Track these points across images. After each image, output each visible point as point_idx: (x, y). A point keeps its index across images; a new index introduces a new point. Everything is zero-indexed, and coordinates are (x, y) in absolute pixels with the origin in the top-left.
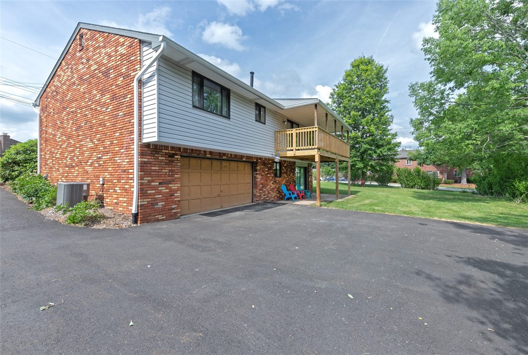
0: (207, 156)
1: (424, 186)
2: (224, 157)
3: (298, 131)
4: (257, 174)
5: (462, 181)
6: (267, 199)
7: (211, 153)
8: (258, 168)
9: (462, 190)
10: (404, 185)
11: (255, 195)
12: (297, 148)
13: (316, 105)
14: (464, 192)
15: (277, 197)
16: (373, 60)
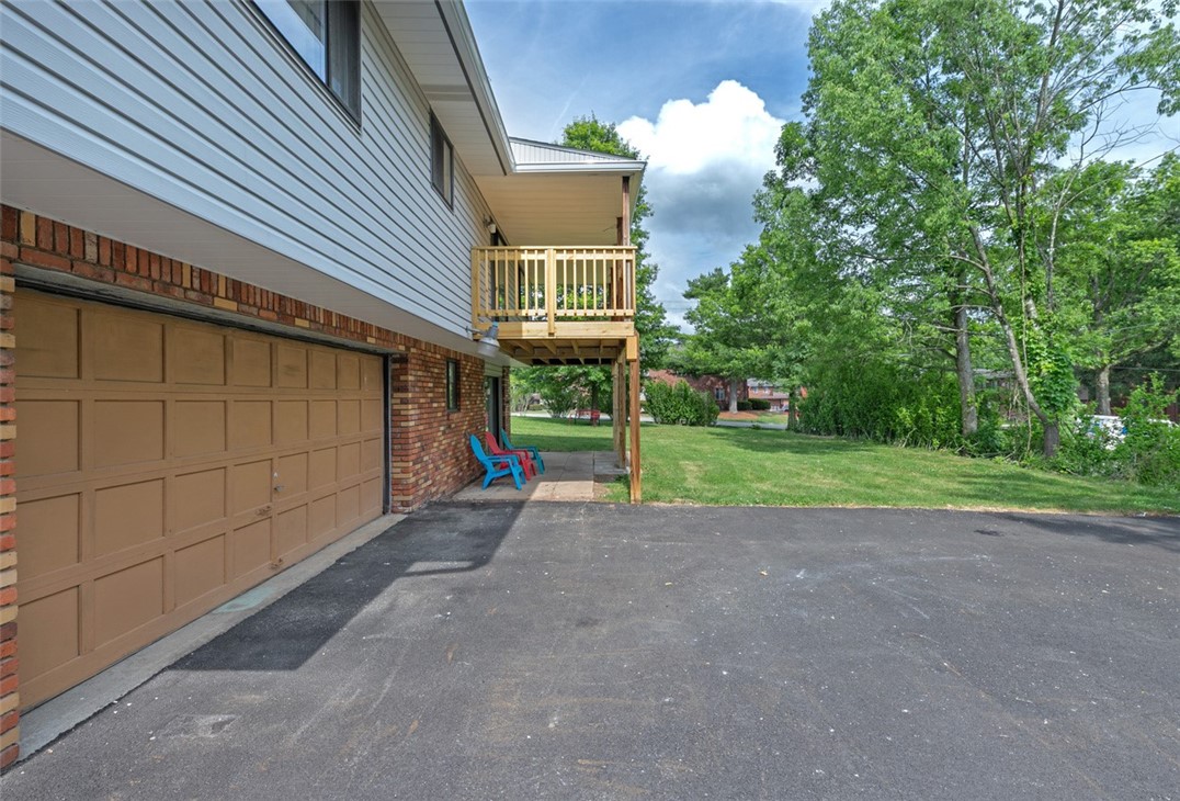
0: (218, 302)
1: (695, 420)
2: (298, 322)
3: (565, 257)
4: (404, 402)
5: (731, 408)
6: (434, 489)
7: (237, 290)
8: (411, 378)
9: (750, 425)
10: (659, 419)
11: (397, 482)
12: (561, 313)
13: (626, 180)
14: (758, 428)
15: (454, 478)
16: (615, 135)
